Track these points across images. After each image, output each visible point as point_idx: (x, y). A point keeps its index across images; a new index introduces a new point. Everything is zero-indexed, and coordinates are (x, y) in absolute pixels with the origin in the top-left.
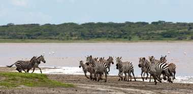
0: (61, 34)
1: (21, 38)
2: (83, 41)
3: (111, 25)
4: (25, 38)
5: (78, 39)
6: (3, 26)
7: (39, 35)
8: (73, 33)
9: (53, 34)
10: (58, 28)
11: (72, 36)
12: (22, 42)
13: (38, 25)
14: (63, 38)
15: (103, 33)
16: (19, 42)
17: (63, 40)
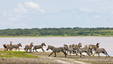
0: (32, 33)
1: (14, 35)
2: (42, 36)
3: (54, 29)
4: (15, 35)
5: (40, 36)
6: (5, 30)
7: (22, 34)
8: (37, 33)
9: (28, 33)
10: (30, 31)
11: (37, 34)
12: (14, 37)
13: (21, 29)
14: (33, 35)
15: (51, 33)
16: (12, 37)
17: (33, 36)
